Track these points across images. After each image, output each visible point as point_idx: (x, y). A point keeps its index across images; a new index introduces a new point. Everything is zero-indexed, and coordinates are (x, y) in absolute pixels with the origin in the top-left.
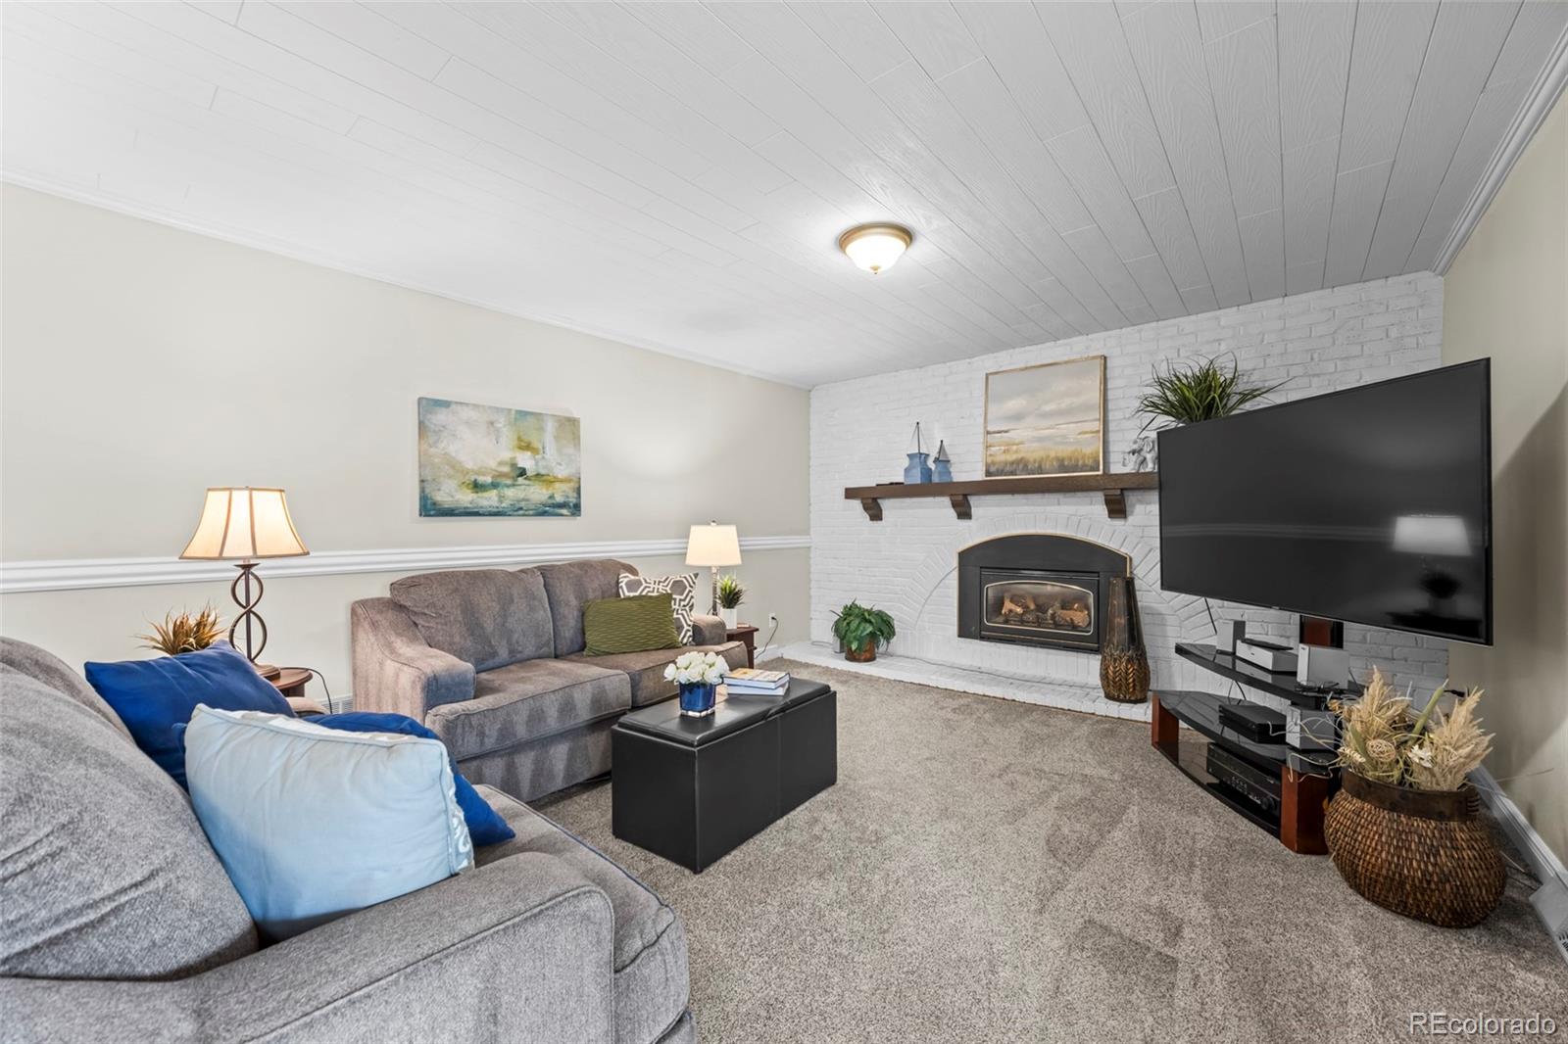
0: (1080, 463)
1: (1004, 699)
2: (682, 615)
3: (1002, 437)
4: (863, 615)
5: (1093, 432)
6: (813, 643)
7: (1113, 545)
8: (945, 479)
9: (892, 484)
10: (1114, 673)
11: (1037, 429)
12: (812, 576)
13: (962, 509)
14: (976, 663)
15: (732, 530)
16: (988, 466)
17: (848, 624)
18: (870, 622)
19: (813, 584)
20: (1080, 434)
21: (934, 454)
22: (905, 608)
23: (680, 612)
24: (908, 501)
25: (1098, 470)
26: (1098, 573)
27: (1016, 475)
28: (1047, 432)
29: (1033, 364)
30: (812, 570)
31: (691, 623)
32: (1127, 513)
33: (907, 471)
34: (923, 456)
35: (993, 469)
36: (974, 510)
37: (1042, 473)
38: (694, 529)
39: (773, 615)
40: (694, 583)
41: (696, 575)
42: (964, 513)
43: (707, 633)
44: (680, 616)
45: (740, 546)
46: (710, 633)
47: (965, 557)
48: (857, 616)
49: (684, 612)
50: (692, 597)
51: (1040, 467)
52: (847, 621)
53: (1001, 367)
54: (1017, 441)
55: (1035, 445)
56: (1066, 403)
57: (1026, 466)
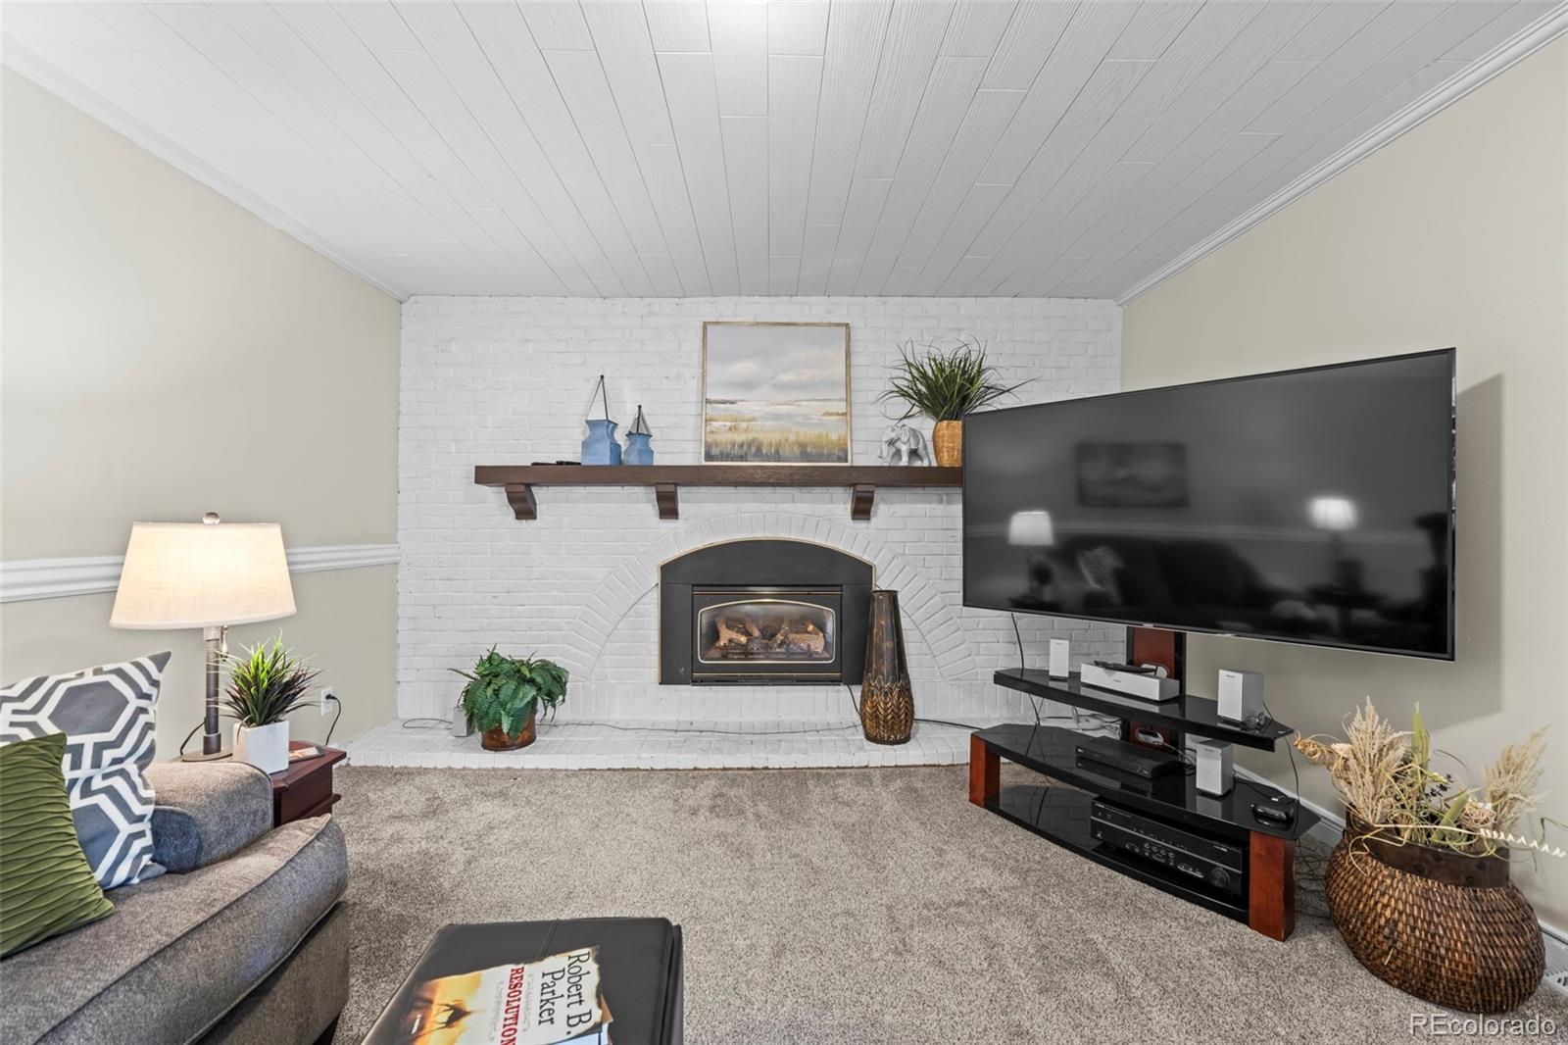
0: (825, 451)
1: (753, 769)
2: (112, 793)
3: (726, 410)
4: (519, 671)
5: (838, 414)
6: (406, 725)
7: (855, 552)
8: (645, 462)
9: (560, 463)
10: (886, 710)
11: (772, 404)
12: (400, 611)
13: (668, 505)
14: (685, 717)
15: (273, 534)
16: (708, 447)
17: (496, 692)
18: (532, 681)
19: (403, 625)
20: (825, 414)
21: (626, 423)
22: (573, 650)
23: (96, 784)
24: (580, 491)
25: (847, 461)
26: (841, 586)
27: (746, 461)
28: (784, 409)
29: (765, 320)
30: (400, 600)
31: (149, 810)
32: (872, 514)
33: (586, 445)
34: (611, 426)
35: (715, 451)
36: (681, 507)
37: (779, 461)
38: (139, 532)
39: (329, 690)
40: (155, 684)
41: (161, 661)
42: (668, 509)
43: (213, 827)
44: (104, 802)
45: (289, 564)
46: (223, 818)
47: (670, 572)
48: (508, 676)
49: (118, 783)
50: (149, 726)
51: (777, 452)
52: (493, 686)
53: (721, 317)
54: (746, 417)
55: (770, 424)
56: (808, 374)
57: (759, 449)
